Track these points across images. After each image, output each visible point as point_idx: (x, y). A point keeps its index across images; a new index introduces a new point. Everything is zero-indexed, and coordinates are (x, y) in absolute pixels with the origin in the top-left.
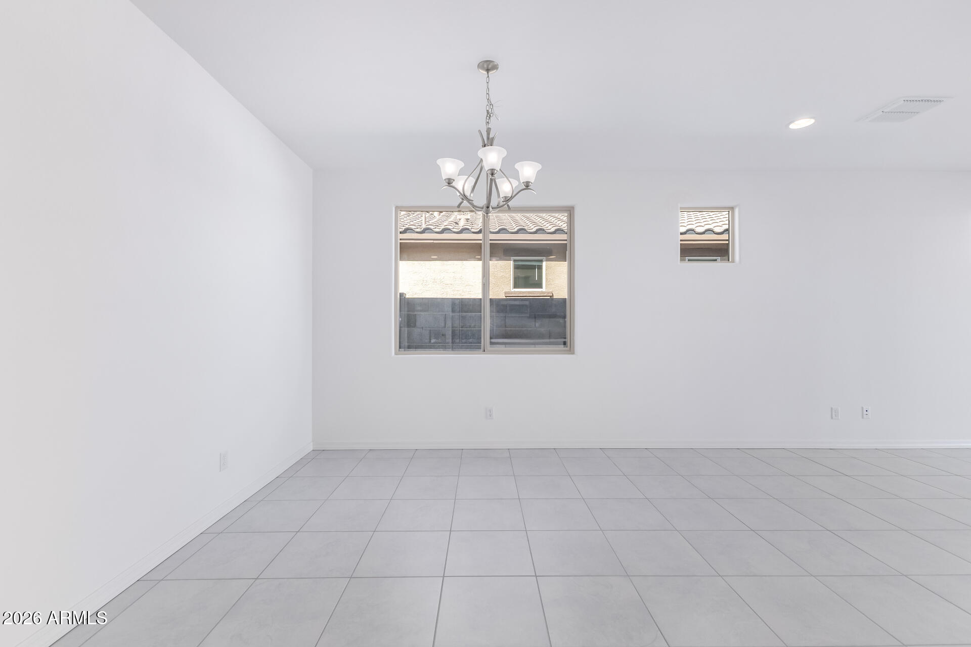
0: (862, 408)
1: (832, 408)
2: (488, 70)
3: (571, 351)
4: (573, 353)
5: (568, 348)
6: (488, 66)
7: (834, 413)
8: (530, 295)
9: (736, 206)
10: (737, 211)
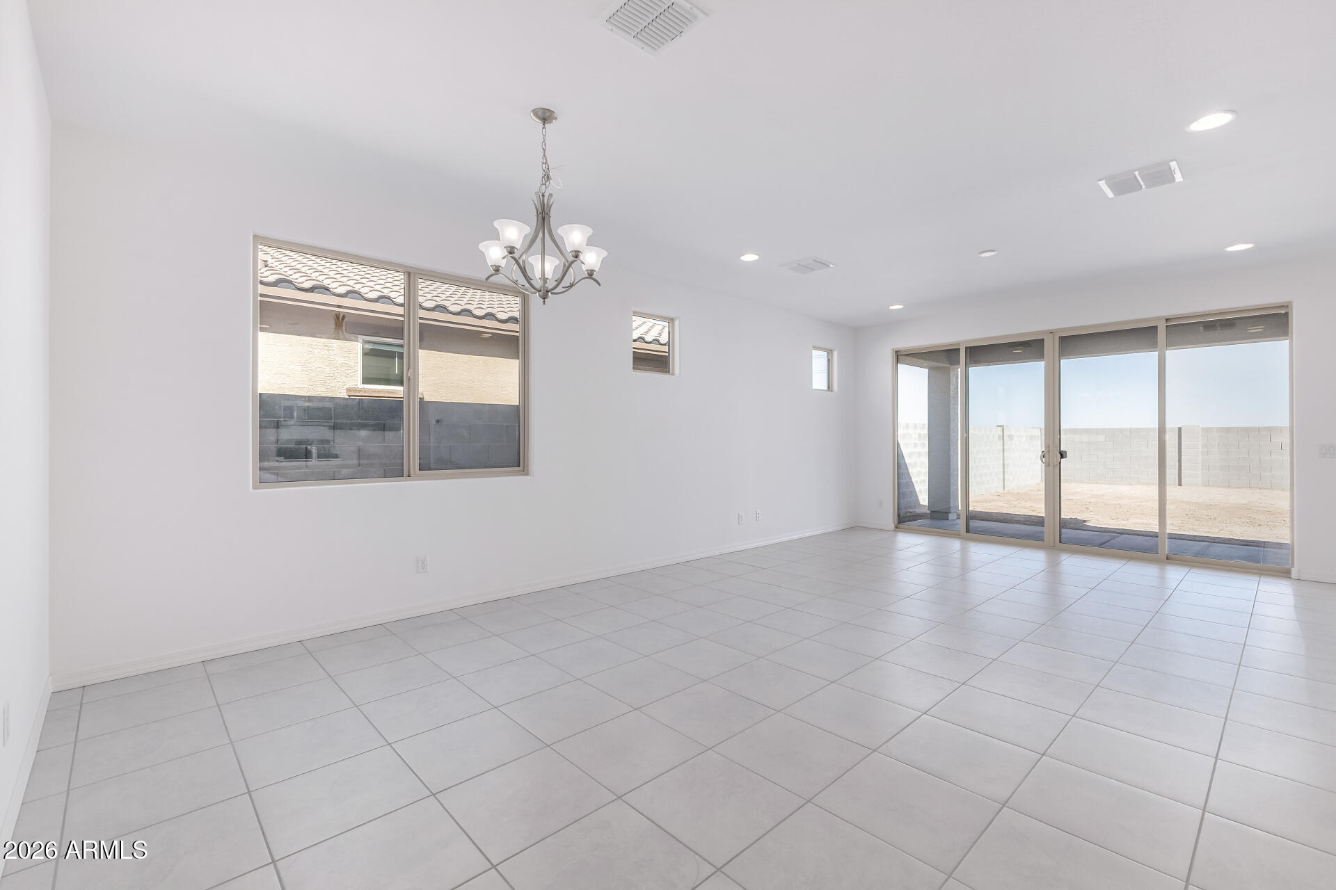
0: (756, 512)
1: (739, 515)
3: (525, 472)
4: (528, 474)
5: (521, 468)
6: (546, 116)
7: (740, 519)
8: (390, 395)
9: (677, 318)
10: (677, 323)
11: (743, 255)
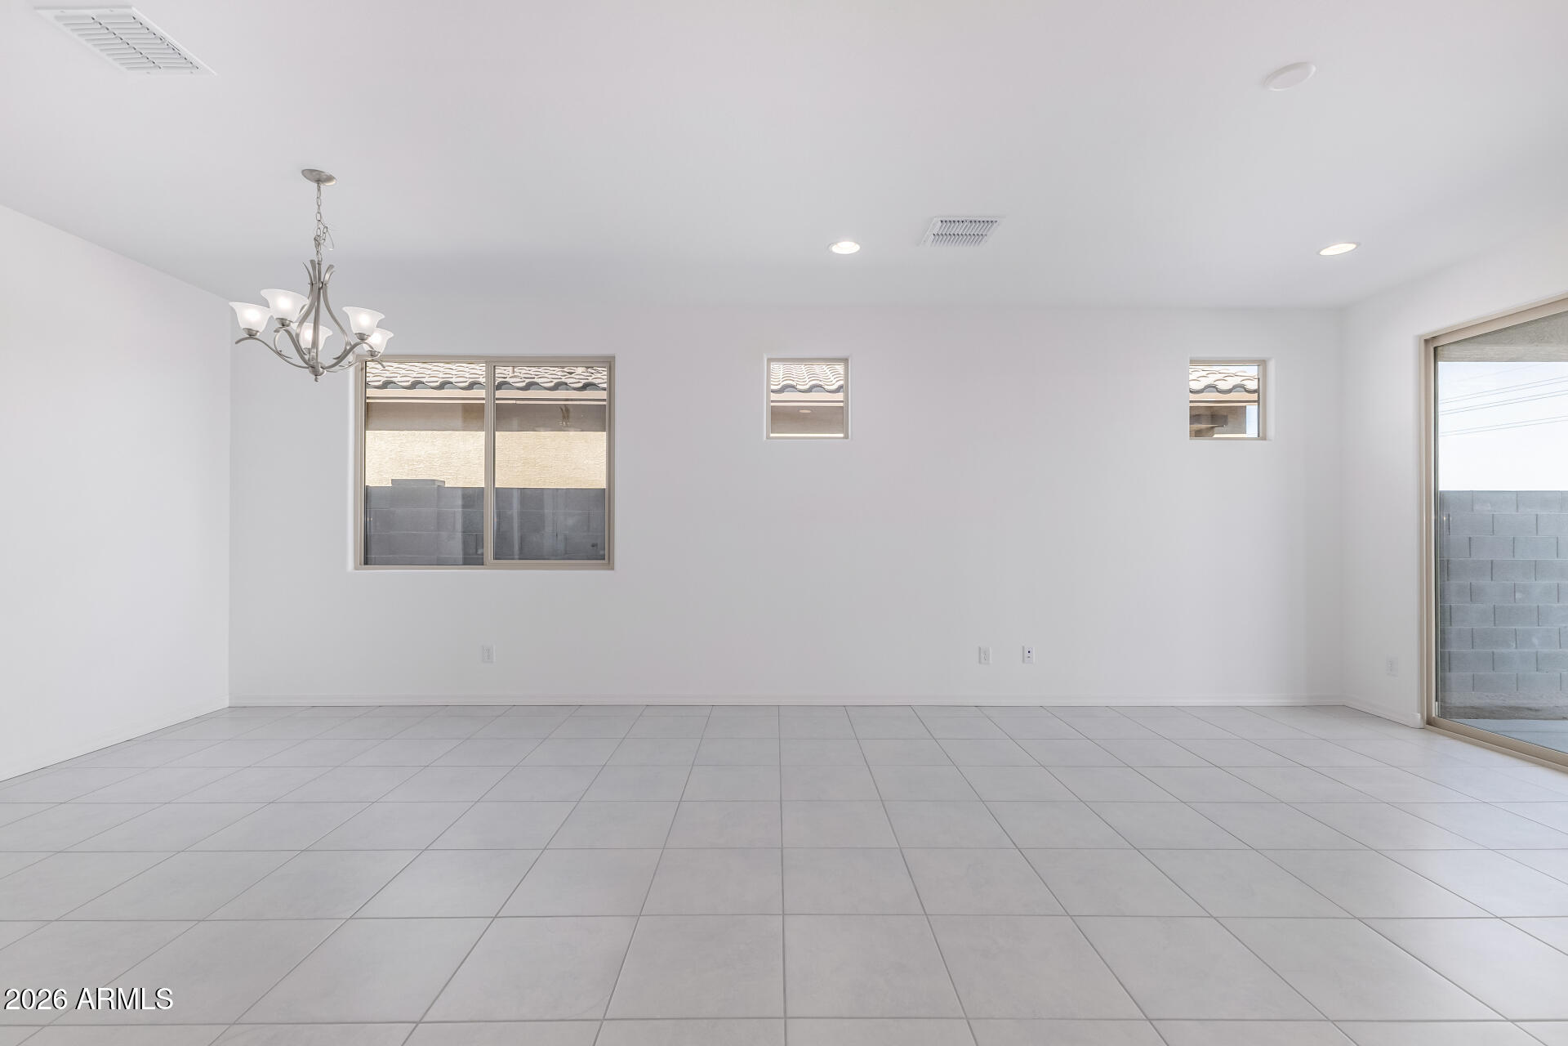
0: (1023, 647)
1: (980, 649)
2: (318, 181)
3: (610, 566)
4: (613, 569)
5: (606, 561)
6: (316, 176)
7: (983, 655)
11: (836, 243)
